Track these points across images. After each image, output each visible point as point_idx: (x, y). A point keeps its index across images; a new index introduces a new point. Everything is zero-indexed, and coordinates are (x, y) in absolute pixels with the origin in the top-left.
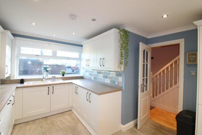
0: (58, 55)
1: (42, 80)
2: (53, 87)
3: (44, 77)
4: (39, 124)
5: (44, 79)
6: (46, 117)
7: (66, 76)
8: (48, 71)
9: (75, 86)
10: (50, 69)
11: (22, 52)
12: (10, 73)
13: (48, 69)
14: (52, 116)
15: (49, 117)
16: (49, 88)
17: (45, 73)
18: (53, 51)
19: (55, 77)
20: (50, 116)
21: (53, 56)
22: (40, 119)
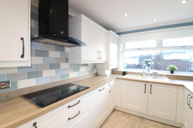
0: (164, 45)
1: (141, 74)
2: (151, 85)
3: (145, 72)
4: (132, 122)
5: (144, 75)
6: (142, 118)
7: (176, 73)
8: (149, 65)
9: (188, 93)
10: (153, 63)
11: (127, 47)
12: (117, 66)
13: (149, 63)
14: (150, 121)
15: (145, 120)
16: (145, 85)
17: (147, 67)
18: (157, 41)
19: (156, 73)
20: (148, 119)
21: (157, 48)
22: (136, 117)
